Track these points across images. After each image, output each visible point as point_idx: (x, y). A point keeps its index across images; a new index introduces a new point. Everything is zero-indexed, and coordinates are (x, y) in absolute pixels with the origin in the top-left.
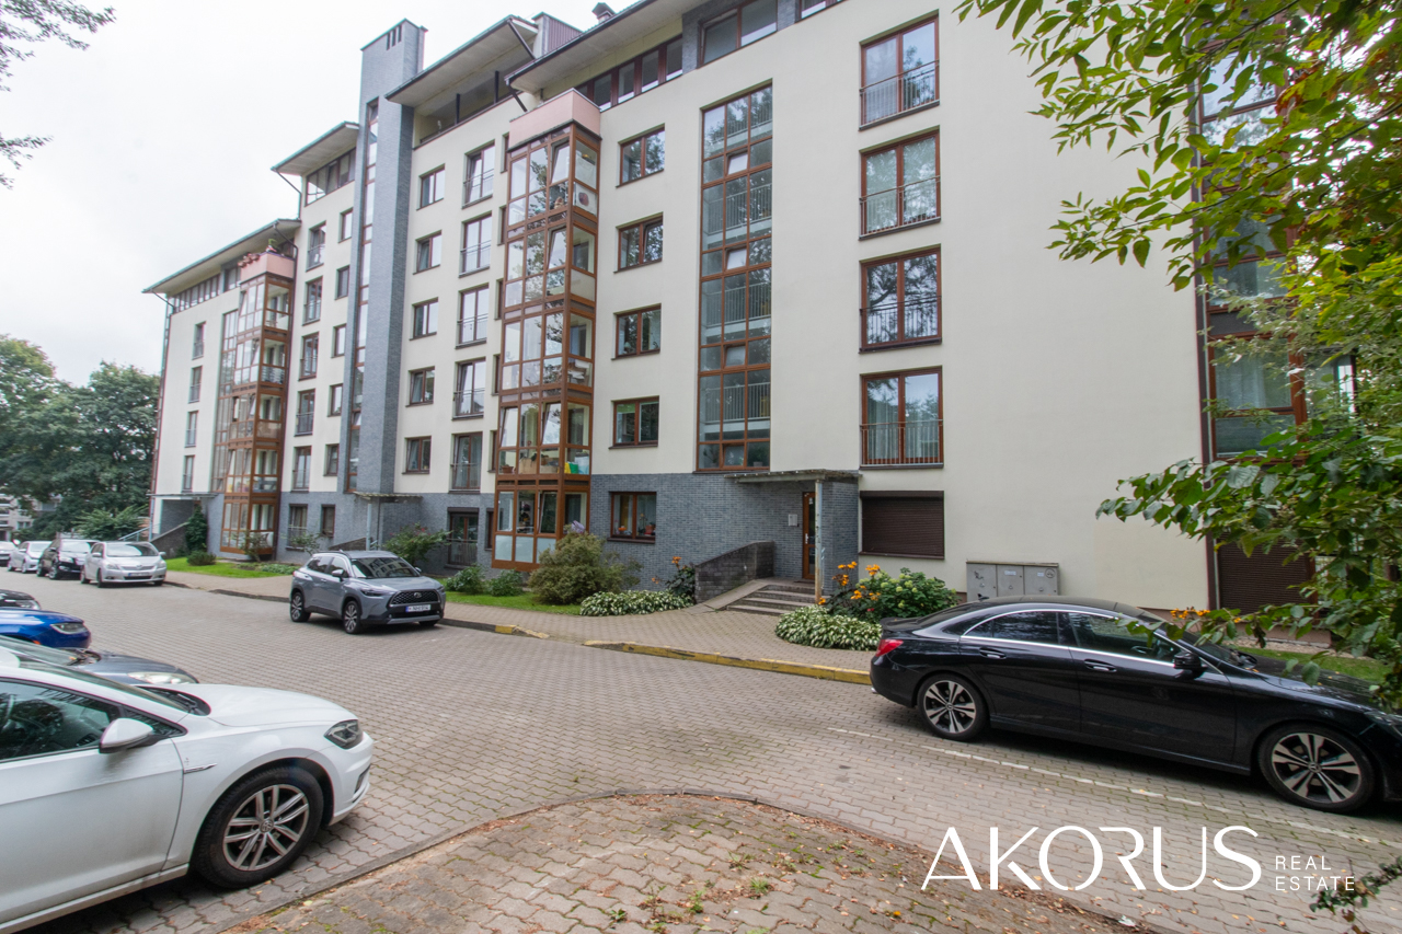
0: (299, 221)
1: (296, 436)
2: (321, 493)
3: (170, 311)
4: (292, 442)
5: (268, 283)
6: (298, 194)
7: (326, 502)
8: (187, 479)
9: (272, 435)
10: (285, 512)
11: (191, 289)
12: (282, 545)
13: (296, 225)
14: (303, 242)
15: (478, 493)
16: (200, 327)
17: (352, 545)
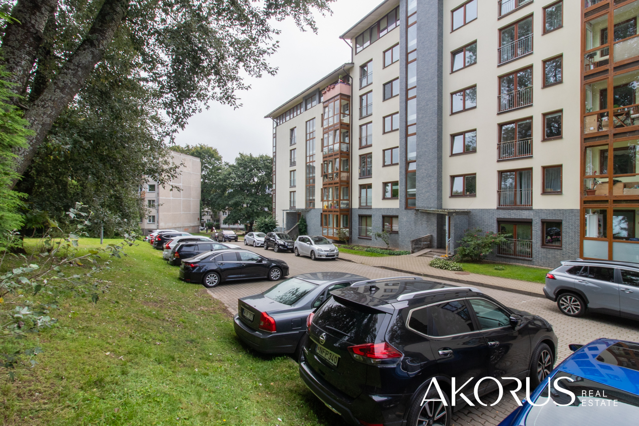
0: (353, 63)
1: (359, 179)
2: (381, 209)
3: (275, 125)
4: (356, 182)
5: (341, 99)
6: (351, 49)
7: (385, 213)
8: (292, 202)
9: (344, 179)
10: (355, 219)
11: (286, 113)
12: (355, 235)
13: (352, 65)
14: (356, 75)
15: (531, 209)
16: (292, 130)
17: (423, 240)
